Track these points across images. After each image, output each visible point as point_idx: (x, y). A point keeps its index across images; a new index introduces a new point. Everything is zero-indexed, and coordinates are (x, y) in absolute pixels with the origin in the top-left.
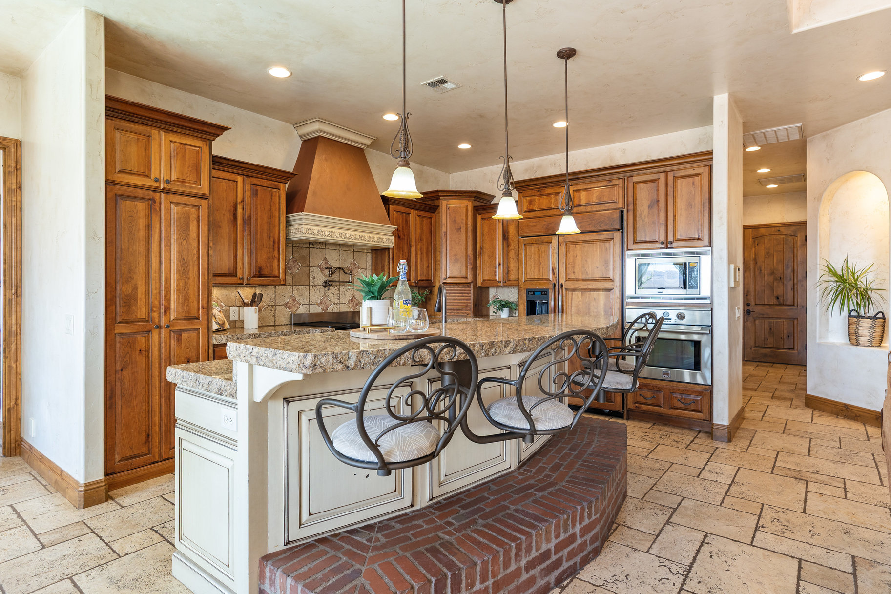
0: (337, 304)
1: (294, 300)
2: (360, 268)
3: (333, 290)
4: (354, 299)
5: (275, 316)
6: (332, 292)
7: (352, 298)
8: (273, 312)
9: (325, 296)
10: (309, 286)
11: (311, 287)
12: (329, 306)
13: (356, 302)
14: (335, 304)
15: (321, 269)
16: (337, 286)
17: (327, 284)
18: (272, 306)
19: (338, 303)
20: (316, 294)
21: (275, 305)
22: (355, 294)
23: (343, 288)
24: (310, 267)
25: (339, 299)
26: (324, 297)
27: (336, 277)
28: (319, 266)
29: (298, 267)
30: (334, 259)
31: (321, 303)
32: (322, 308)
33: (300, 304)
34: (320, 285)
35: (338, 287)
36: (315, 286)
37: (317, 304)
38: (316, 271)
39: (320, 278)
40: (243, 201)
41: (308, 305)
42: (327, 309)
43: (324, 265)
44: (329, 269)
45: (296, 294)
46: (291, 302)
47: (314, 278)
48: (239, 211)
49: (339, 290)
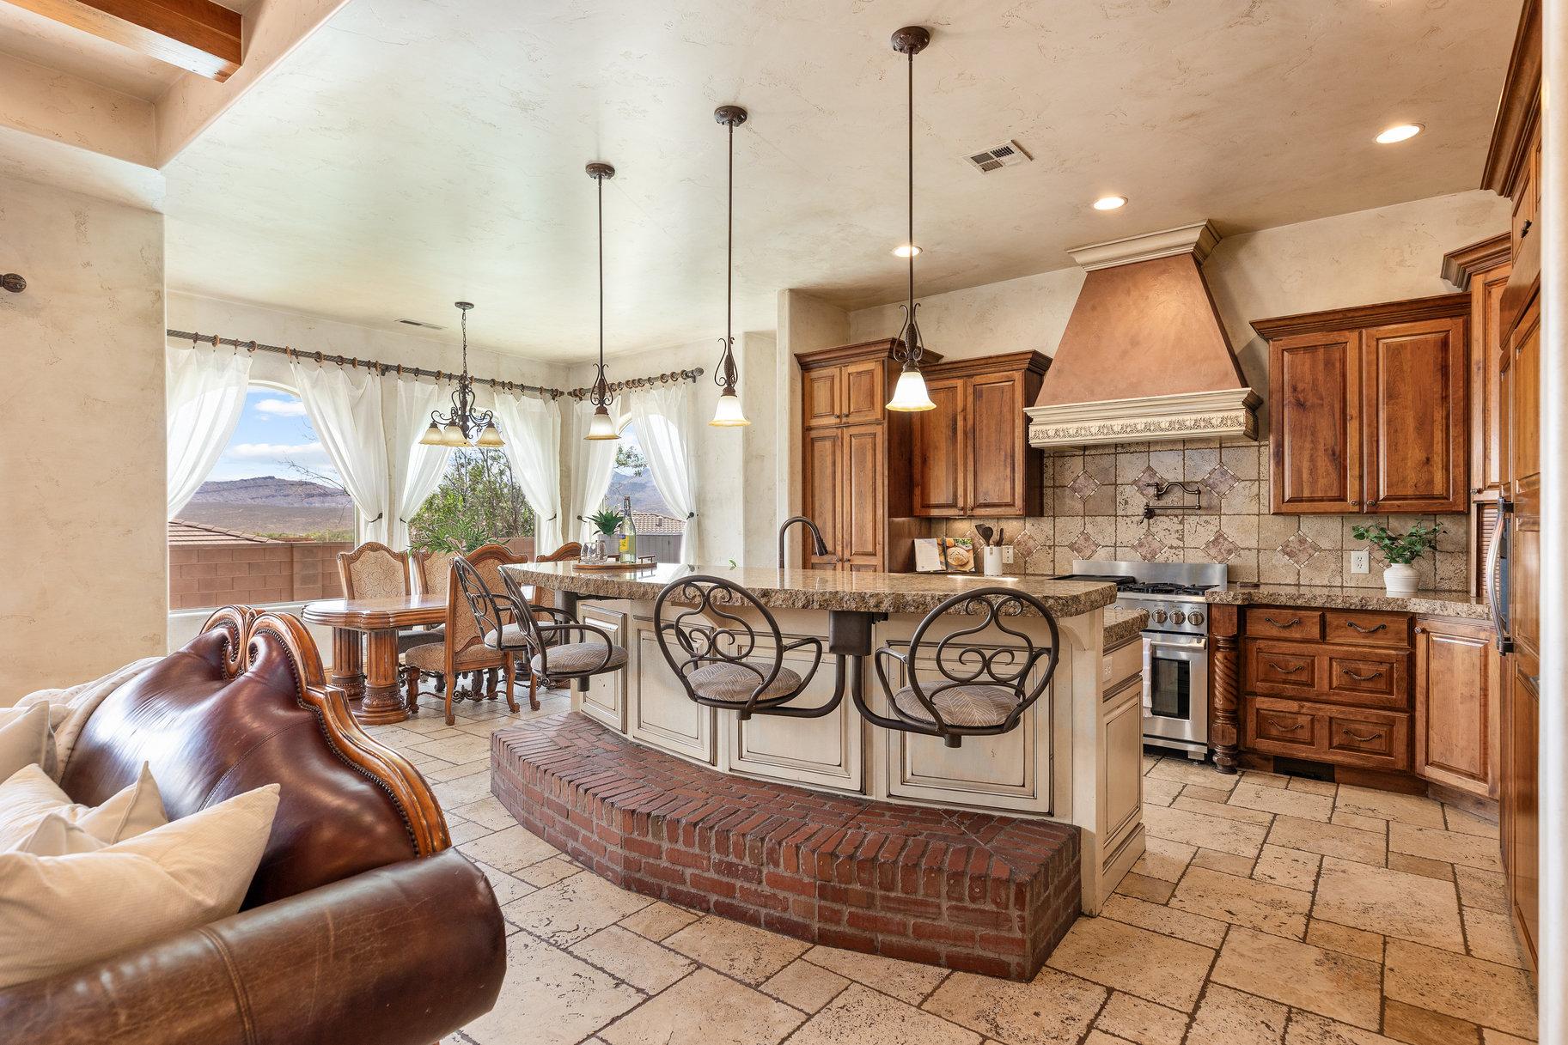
0: (1176, 548)
1: (1087, 539)
2: (1238, 480)
3: (1162, 524)
4: (1221, 540)
5: (1053, 561)
6: (1166, 527)
7: (1216, 539)
8: (1051, 555)
9: (1149, 533)
10: (1116, 516)
11: (1119, 519)
12: (1158, 551)
13: (1226, 545)
14: (1171, 547)
15: (1139, 487)
16: (1176, 516)
17: (1150, 513)
18: (1050, 547)
19: (1179, 547)
20: (1131, 531)
21: (1054, 546)
22: (1224, 529)
23: (1192, 521)
24: (1116, 485)
25: (1182, 539)
26: (1146, 536)
27: (1176, 499)
28: (1135, 482)
29: (1093, 486)
30: (1169, 467)
31: (1141, 545)
32: (1144, 554)
33: (1098, 545)
34: (1138, 515)
35: (1180, 518)
36: (1127, 516)
37: (1133, 547)
38: (1130, 492)
39: (1138, 502)
40: (964, 409)
41: (1113, 549)
42: (1153, 557)
43: (1146, 479)
44: (1157, 485)
45: (1090, 529)
46: (1081, 541)
47: (1126, 503)
48: (960, 423)
49: (1181, 522)
